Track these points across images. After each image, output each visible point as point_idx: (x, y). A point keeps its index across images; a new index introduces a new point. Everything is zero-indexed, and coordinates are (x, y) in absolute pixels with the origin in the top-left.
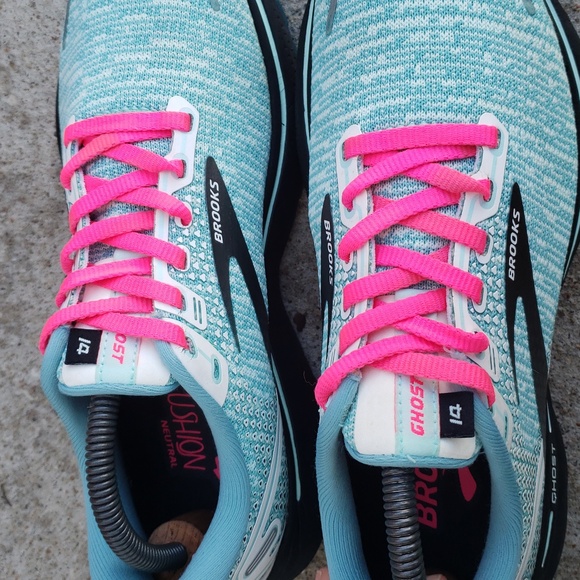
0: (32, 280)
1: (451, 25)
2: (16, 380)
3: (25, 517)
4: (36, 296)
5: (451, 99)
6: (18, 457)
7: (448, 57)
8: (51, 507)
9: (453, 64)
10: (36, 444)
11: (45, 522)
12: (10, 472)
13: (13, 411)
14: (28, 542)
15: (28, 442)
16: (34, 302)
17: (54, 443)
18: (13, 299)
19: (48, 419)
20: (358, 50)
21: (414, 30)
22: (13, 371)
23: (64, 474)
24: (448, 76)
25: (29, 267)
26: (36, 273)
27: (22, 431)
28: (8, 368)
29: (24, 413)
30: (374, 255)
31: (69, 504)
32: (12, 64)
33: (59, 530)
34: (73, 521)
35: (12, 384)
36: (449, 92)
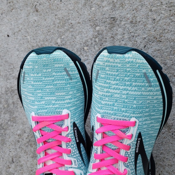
0: (18, 111)
1: (126, 93)
2: (15, 134)
3: (17, 165)
4: (19, 114)
5: (124, 113)
6: (16, 151)
7: (124, 102)
8: (22, 162)
9: (125, 104)
10: (19, 148)
11: (21, 166)
12: (14, 155)
13: (14, 141)
14: (18, 171)
15: (18, 148)
16: (18, 116)
17: (23, 147)
18: (14, 116)
19: (22, 142)
21: (116, 93)
22: (14, 132)
23: (25, 154)
24: (123, 107)
25: (17, 108)
26: (19, 110)
27: (16, 145)
28: (13, 131)
29: (17, 141)
30: (102, 149)
31: (26, 161)
32: (14, 67)
33: (24, 167)
34: (27, 165)
35: (14, 135)
36: (123, 111)
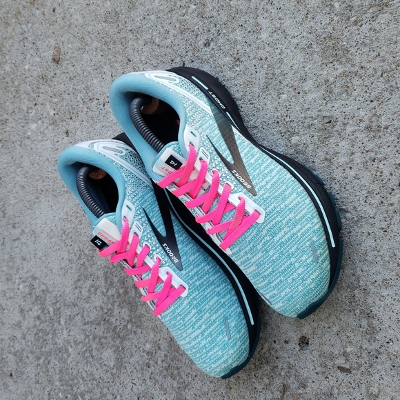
20: (205, 317)
